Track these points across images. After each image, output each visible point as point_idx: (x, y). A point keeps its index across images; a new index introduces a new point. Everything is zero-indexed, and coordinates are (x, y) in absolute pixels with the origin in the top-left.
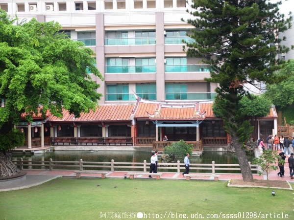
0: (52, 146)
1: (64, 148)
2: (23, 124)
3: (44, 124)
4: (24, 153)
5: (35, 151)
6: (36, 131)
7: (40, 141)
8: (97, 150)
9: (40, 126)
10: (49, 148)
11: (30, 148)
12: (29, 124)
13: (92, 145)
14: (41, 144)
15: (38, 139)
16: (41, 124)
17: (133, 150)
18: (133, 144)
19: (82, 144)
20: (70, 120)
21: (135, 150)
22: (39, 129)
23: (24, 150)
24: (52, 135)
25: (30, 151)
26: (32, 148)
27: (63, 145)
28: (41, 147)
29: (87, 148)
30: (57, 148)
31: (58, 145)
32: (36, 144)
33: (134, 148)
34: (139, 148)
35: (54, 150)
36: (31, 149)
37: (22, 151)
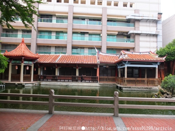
0: (39, 82)
1: (48, 83)
2: (18, 62)
3: (34, 64)
4: (16, 86)
5: (25, 84)
6: (28, 68)
7: (30, 77)
8: (72, 85)
9: (31, 65)
10: (36, 83)
11: (22, 81)
12: (22, 62)
13: (69, 82)
14: (30, 79)
15: (28, 75)
16: (32, 64)
17: (98, 85)
18: (98, 81)
19: (61, 81)
20: (54, 62)
21: (99, 86)
22: (30, 67)
23: (17, 83)
24: (39, 74)
25: (21, 84)
26: (24, 81)
27: (47, 81)
28: (30, 81)
29: (65, 84)
30: (43, 83)
31: (43, 81)
32: (27, 79)
33: (99, 84)
34: (103, 84)
35: (40, 85)
36: (22, 83)
37: (15, 84)
